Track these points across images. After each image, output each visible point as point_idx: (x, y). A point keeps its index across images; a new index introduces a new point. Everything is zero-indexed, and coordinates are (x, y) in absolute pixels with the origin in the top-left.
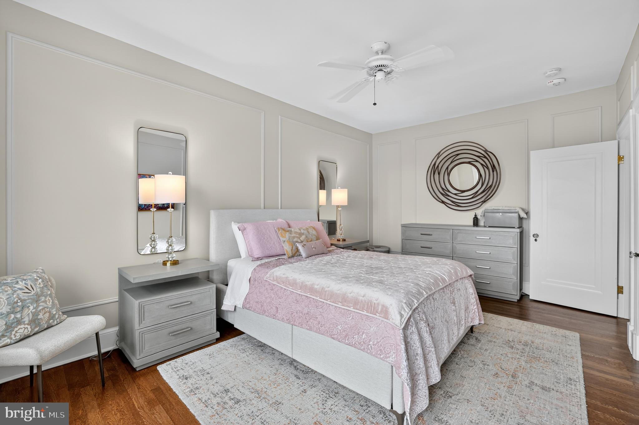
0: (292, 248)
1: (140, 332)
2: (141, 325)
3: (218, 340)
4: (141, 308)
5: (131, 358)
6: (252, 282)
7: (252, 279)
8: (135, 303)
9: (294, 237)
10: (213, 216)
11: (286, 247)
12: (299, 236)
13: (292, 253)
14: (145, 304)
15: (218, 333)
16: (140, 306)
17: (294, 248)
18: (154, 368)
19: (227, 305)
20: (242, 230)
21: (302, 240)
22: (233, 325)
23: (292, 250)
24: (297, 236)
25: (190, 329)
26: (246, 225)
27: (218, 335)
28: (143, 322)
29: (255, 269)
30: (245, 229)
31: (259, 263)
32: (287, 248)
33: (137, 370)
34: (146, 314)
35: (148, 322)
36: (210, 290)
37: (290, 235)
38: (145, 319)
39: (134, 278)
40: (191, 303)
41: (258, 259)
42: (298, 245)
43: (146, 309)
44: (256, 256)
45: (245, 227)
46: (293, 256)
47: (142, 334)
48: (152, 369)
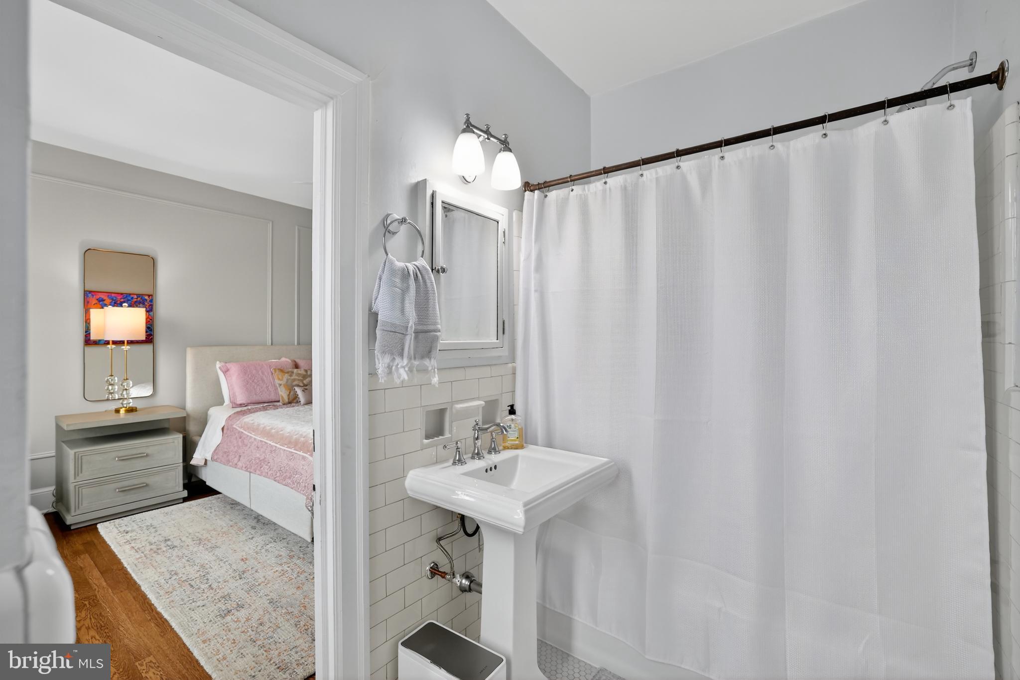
0: (290, 393)
1: (75, 486)
2: (77, 478)
3: (185, 500)
4: (78, 460)
5: (65, 516)
6: (224, 432)
7: (225, 428)
8: (70, 453)
9: (294, 380)
10: (190, 354)
11: (281, 392)
12: (302, 379)
13: (289, 399)
14: (82, 455)
15: (186, 492)
16: (77, 457)
17: (292, 393)
18: (93, 527)
19: (197, 459)
20: (226, 372)
21: (306, 384)
22: (205, 482)
23: (289, 395)
24: (300, 378)
25: (145, 485)
26: (229, 365)
27: (185, 494)
28: (80, 475)
29: (230, 416)
30: (228, 370)
31: (239, 409)
32: (283, 394)
33: (72, 528)
34: (84, 467)
35: (86, 475)
36: (175, 441)
37: (289, 377)
38: (83, 471)
39: (68, 425)
40: (147, 455)
41: (241, 405)
42: (297, 389)
43: (84, 461)
44: (239, 402)
45: (229, 367)
46: (290, 403)
47: (78, 488)
48: (91, 528)
